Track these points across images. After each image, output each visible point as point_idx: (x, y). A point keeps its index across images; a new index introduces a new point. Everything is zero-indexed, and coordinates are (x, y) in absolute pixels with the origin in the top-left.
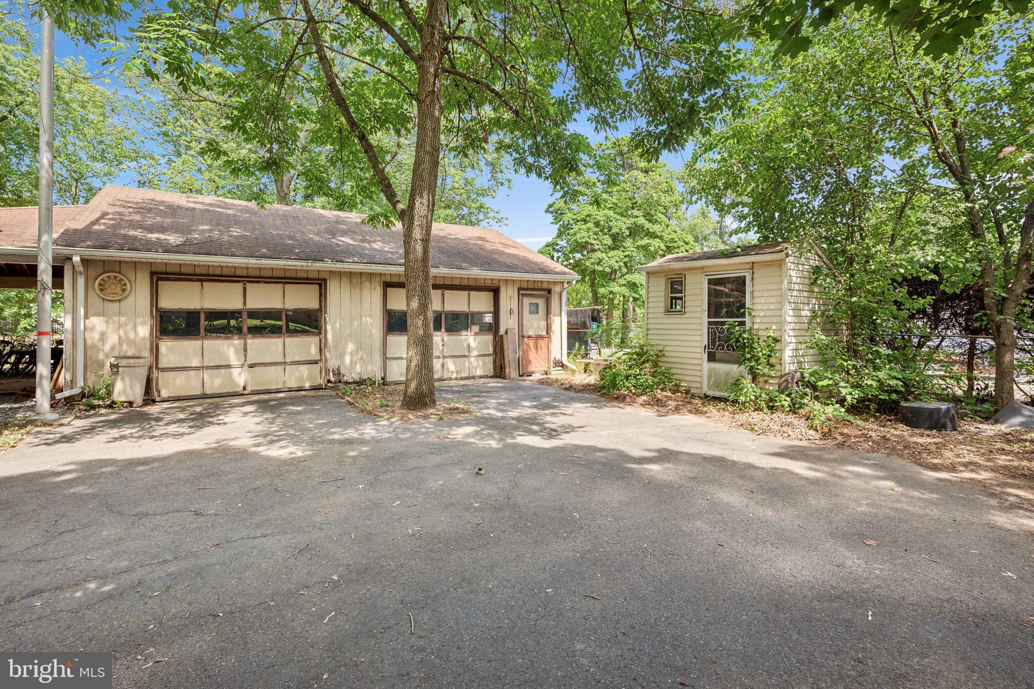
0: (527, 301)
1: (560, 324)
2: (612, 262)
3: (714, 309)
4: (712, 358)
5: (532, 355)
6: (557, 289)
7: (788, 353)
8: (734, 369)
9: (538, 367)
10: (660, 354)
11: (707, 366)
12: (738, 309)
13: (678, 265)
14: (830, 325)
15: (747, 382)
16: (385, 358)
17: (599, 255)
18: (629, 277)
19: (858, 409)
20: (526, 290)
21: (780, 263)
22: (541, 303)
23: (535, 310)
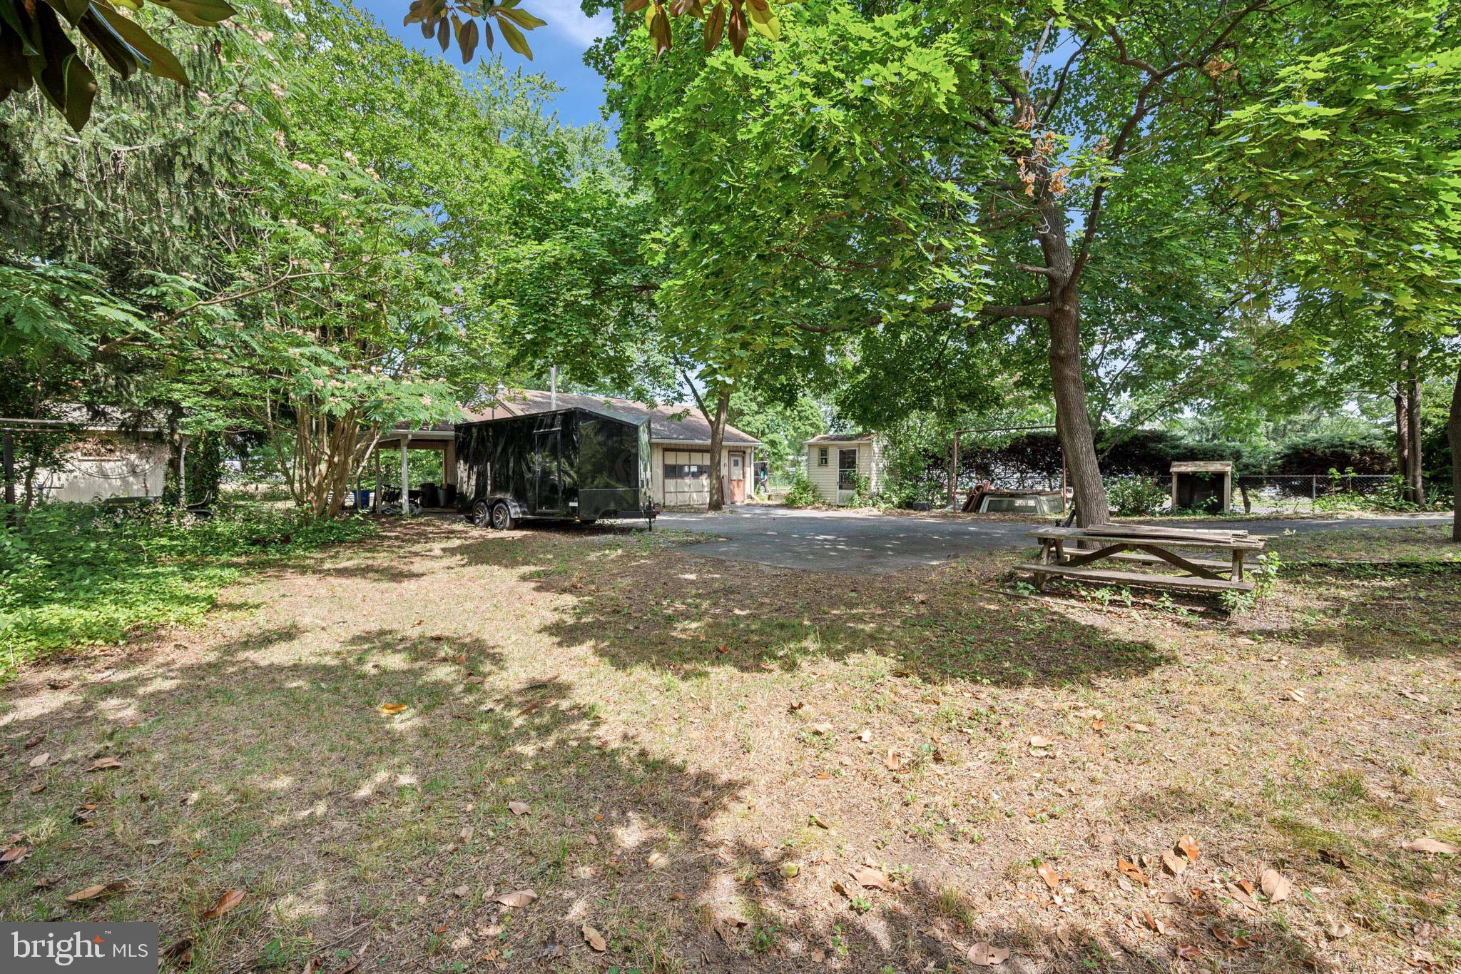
0: (733, 459)
1: (750, 472)
2: (758, 424)
3: (842, 464)
4: (841, 488)
5: (736, 491)
6: (748, 451)
7: (873, 483)
8: (850, 492)
9: (739, 499)
10: (816, 487)
11: (839, 492)
12: (852, 464)
13: (826, 442)
14: (891, 471)
15: (856, 496)
16: (664, 493)
17: (747, 418)
18: (771, 436)
19: (900, 506)
20: (733, 452)
21: (870, 445)
22: (740, 459)
23: (736, 464)
